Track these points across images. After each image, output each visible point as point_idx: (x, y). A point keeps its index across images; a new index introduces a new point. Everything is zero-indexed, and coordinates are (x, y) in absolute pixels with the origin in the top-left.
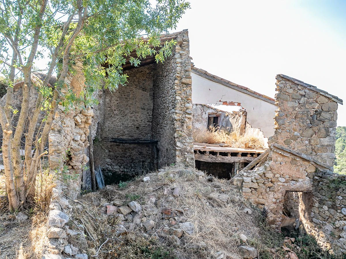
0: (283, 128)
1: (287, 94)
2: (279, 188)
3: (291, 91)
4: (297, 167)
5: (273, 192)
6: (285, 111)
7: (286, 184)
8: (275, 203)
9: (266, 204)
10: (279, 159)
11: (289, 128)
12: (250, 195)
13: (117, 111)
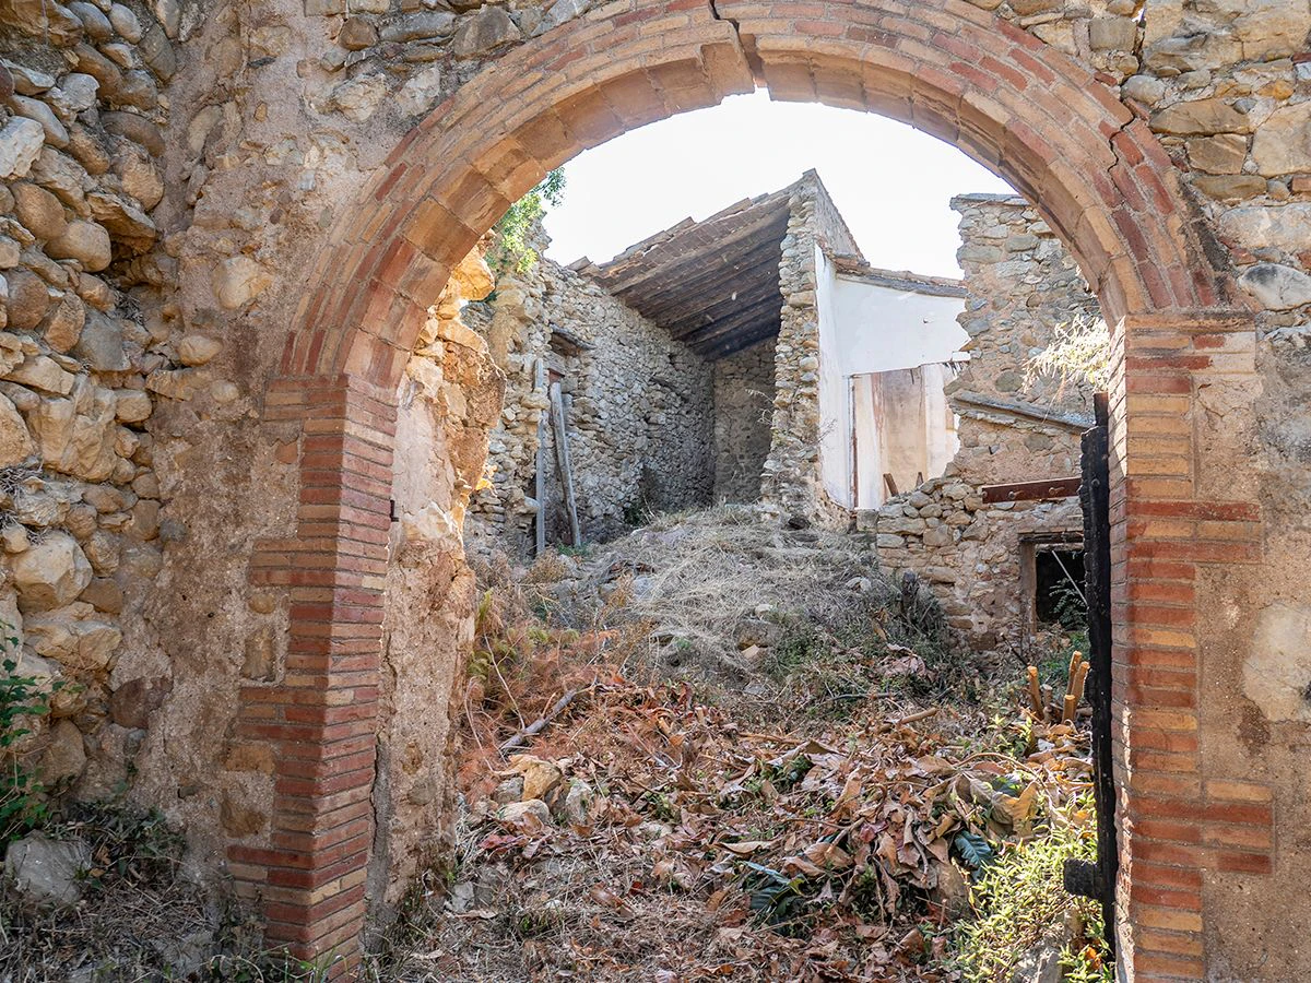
0: (987, 343)
1: (989, 241)
2: (994, 529)
3: (1002, 231)
4: (1052, 456)
5: (972, 544)
6: (986, 291)
7: (1017, 515)
8: (988, 577)
9: (959, 582)
10: (982, 437)
11: (1006, 340)
12: (900, 555)
13: (749, 457)
